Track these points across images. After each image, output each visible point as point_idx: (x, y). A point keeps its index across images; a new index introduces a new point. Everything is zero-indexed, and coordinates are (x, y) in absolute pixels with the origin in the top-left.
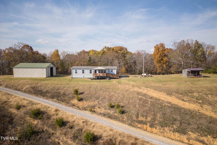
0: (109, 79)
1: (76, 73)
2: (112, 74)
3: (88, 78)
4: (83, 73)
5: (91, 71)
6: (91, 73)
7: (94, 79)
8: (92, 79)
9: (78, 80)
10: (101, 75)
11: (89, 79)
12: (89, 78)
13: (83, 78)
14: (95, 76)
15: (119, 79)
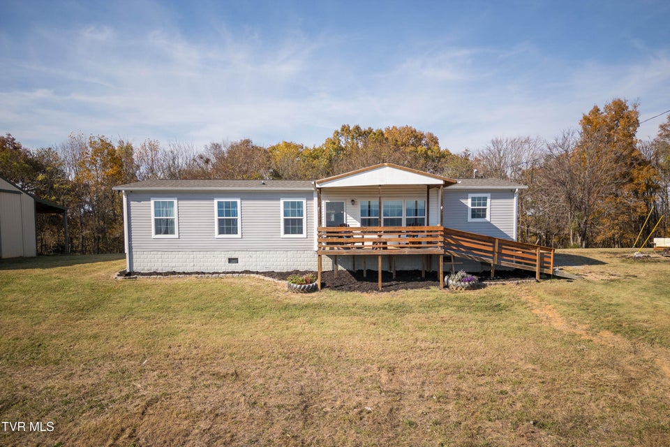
0: (473, 287)
1: (164, 226)
2: (490, 240)
3: (271, 274)
4: (228, 226)
5: (293, 209)
6: (293, 226)
7: (329, 282)
8: (309, 283)
9: (172, 291)
10: (395, 243)
11: (283, 284)
12: (283, 276)
13: (229, 279)
14: (336, 259)
15: (556, 284)
